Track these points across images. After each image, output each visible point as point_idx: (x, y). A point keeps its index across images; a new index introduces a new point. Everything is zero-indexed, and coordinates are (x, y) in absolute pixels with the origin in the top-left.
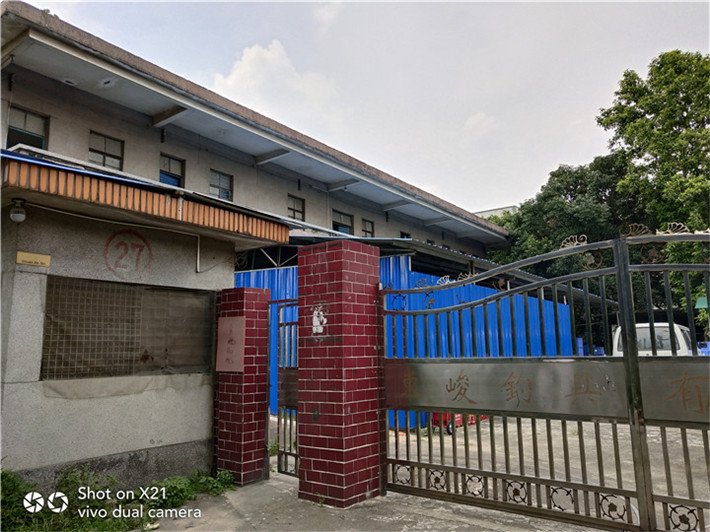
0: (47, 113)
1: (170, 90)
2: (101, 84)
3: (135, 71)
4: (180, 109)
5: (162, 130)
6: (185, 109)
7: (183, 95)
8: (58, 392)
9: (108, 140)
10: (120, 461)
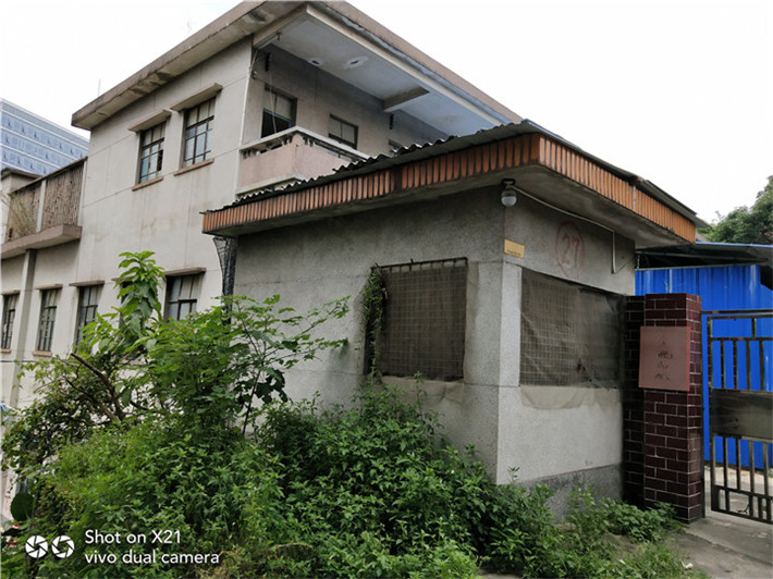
0: (295, 95)
1: (419, 70)
2: (348, 65)
3: (391, 49)
4: (422, 91)
5: (391, 116)
6: (428, 92)
7: (429, 77)
8: (530, 400)
9: (344, 126)
10: (567, 482)
